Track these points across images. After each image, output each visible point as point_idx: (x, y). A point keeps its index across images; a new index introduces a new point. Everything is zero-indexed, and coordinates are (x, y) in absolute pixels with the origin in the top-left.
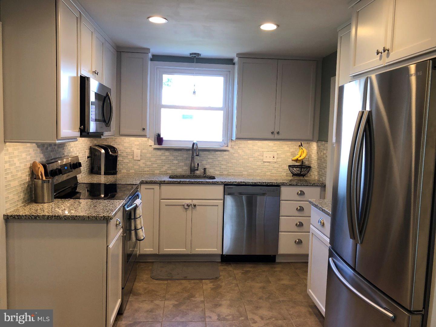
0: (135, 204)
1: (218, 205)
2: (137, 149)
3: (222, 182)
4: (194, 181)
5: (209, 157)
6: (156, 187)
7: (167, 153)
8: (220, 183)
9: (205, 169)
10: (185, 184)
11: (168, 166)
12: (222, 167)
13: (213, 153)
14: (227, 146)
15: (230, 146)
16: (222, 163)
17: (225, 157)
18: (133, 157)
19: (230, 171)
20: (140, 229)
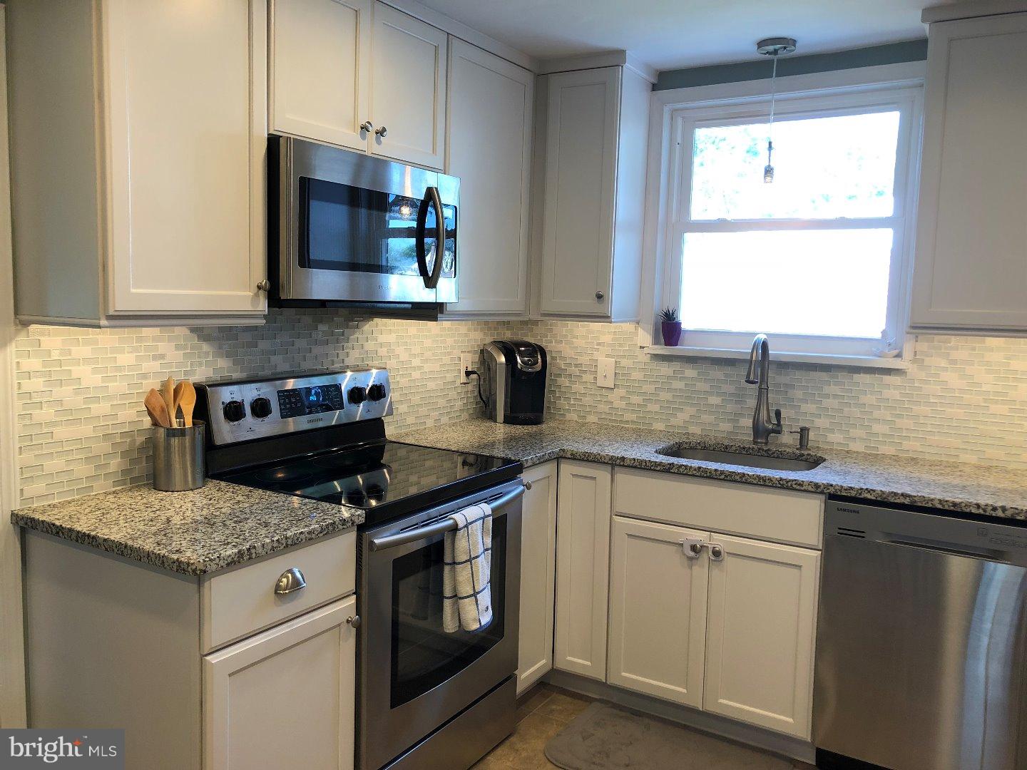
0: (451, 521)
1: (801, 566)
2: (608, 356)
3: (817, 486)
4: (716, 470)
5: (827, 390)
6: (603, 475)
7: (690, 372)
8: (810, 488)
9: (804, 432)
10: (686, 474)
11: (692, 411)
12: (877, 428)
13: (842, 376)
14: (899, 356)
15: (907, 354)
16: (876, 414)
17: (887, 393)
18: (595, 378)
19: (906, 445)
20: (468, 597)
